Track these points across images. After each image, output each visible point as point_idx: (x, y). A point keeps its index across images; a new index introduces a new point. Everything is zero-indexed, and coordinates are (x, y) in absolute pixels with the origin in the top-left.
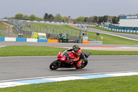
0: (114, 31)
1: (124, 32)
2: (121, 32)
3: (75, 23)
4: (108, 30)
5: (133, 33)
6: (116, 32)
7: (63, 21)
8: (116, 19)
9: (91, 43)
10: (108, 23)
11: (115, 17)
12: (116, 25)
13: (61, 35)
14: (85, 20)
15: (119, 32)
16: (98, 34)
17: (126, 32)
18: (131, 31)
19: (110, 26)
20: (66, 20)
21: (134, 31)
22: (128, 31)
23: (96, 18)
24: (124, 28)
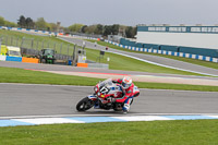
0: (127, 50)
1: (143, 52)
2: (139, 52)
3: (67, 34)
4: (118, 48)
5: (157, 54)
6: (131, 51)
7: (48, 29)
9: (91, 67)
10: (119, 37)
11: (131, 28)
12: (131, 40)
13: (44, 51)
14: (84, 30)
15: (135, 51)
16: (102, 53)
17: (147, 53)
18: (155, 51)
19: (121, 42)
20: (53, 28)
21: (160, 52)
22: (150, 51)
23: (100, 27)
24: (143, 46)
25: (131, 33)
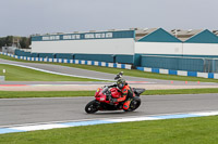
0: (22, 60)
1: (39, 62)
2: (35, 61)
4: (14, 59)
5: (53, 63)
6: (27, 61)
8: (26, 42)
10: (13, 48)
11: (24, 39)
12: (25, 50)
15: (31, 61)
17: (43, 62)
18: (50, 60)
19: (16, 53)
21: (55, 60)
22: (45, 60)
24: (39, 55)
25: (25, 43)
